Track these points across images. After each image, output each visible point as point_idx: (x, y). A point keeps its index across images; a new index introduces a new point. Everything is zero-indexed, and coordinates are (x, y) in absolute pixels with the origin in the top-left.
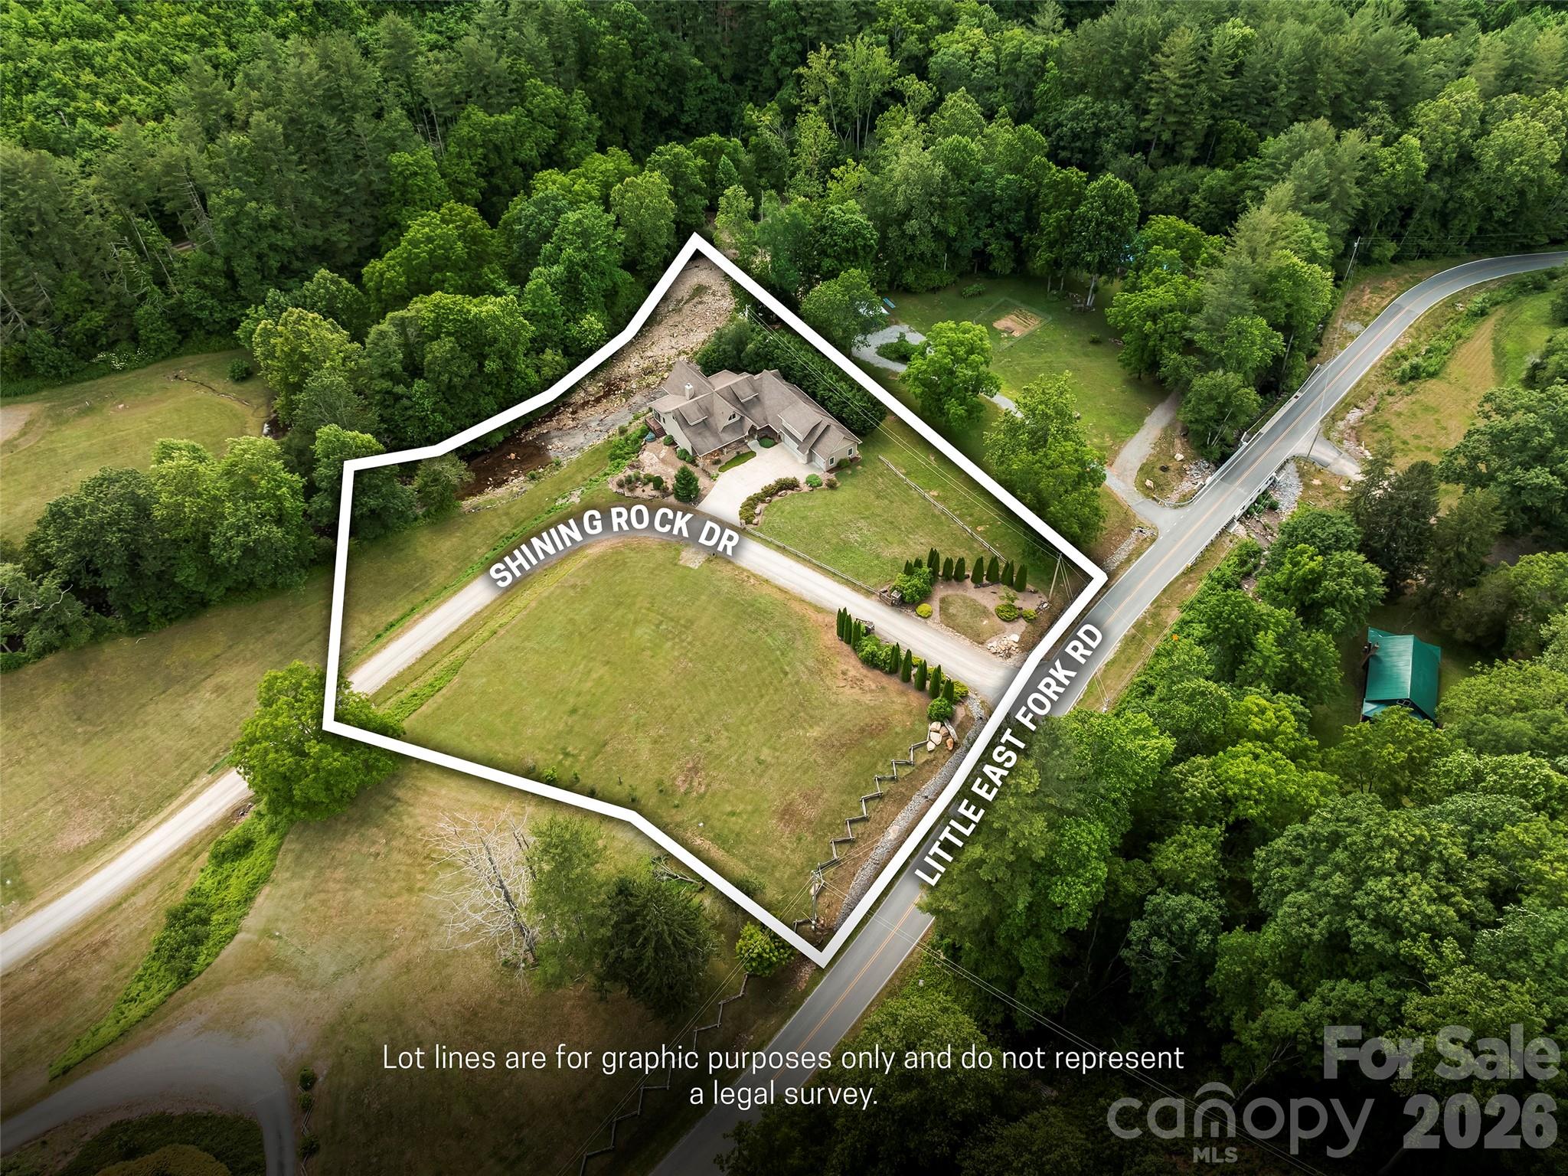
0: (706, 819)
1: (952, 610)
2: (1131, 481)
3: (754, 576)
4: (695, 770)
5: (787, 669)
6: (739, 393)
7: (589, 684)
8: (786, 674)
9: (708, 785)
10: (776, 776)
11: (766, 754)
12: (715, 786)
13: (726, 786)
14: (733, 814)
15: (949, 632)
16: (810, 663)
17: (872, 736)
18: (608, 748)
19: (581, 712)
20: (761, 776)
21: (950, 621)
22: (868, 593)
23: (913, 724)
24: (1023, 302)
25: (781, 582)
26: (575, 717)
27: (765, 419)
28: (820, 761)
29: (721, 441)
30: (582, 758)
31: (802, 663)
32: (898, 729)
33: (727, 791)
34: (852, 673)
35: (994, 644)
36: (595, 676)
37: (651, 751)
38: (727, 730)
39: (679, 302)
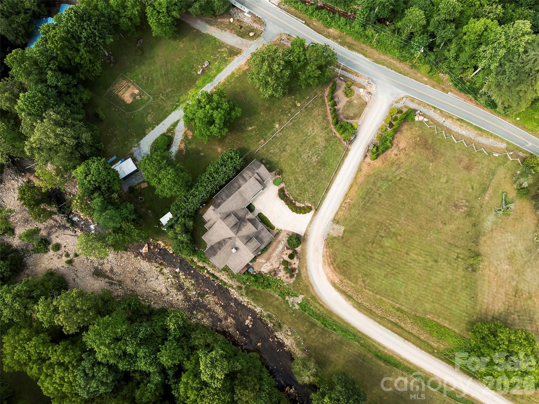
0: (476, 197)
1: (352, 115)
2: (250, 42)
3: (344, 200)
4: (456, 206)
5: (398, 178)
6: (233, 223)
7: (420, 258)
8: (401, 178)
9: (462, 199)
10: (452, 174)
11: (443, 180)
12: (461, 196)
13: (461, 192)
14: (472, 188)
15: (363, 116)
16: (394, 169)
17: (426, 141)
18: (452, 242)
19: (436, 258)
20: (454, 180)
21: (357, 116)
22: (348, 150)
23: (416, 127)
25: (346, 188)
26: (439, 259)
27: (243, 209)
28: (442, 159)
29: (263, 229)
30: (458, 251)
31: (394, 172)
32: (421, 132)
33: (463, 191)
34: (395, 152)
35: (367, 98)
36: (415, 257)
37: (450, 224)
38: (434, 197)
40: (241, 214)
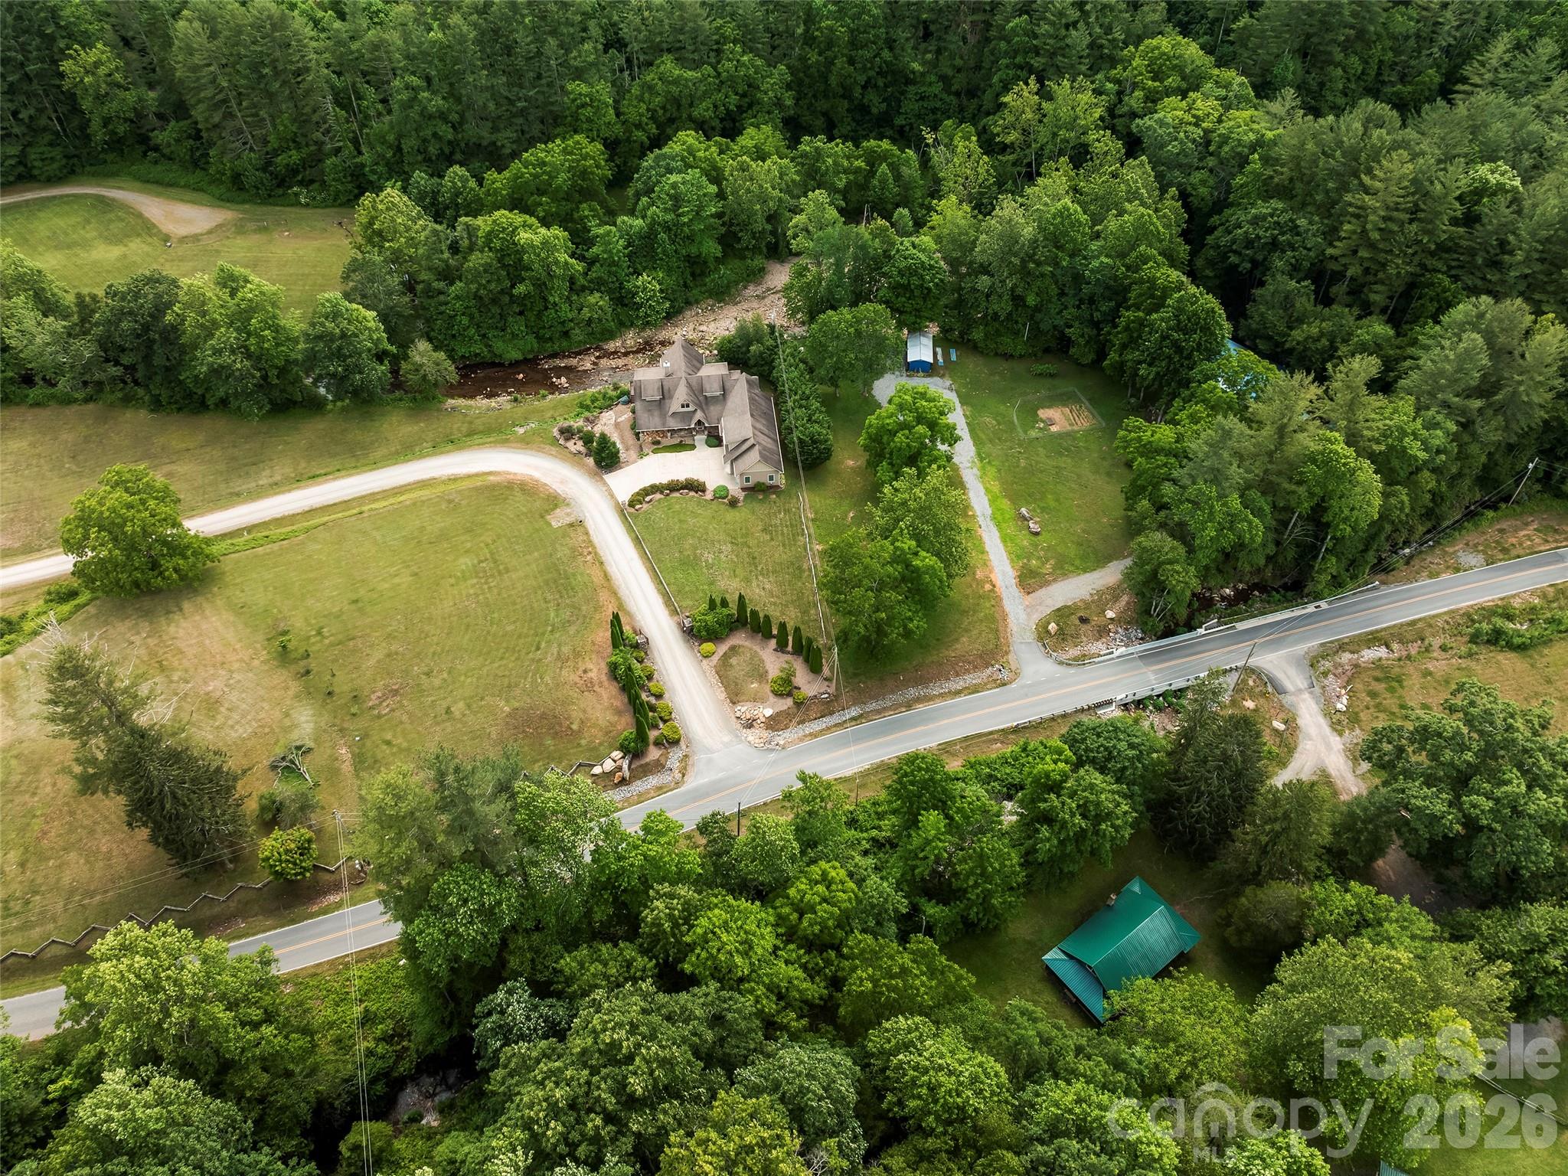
0: (365, 736)
1: (734, 661)
2: (1036, 617)
3: (596, 554)
4: (395, 692)
5: (543, 645)
6: (707, 386)
7: (387, 586)
8: (538, 648)
9: (393, 710)
10: (449, 730)
11: (458, 708)
12: (397, 714)
13: (405, 718)
14: (388, 743)
15: (714, 679)
16: (566, 649)
17: (555, 735)
18: (351, 643)
19: (360, 605)
20: (438, 724)
21: (723, 671)
22: (674, 612)
23: (601, 744)
24: (1090, 400)
25: (613, 570)
26: (353, 607)
28: (494, 736)
29: (664, 425)
30: (327, 641)
31: (559, 645)
32: (583, 742)
33: (401, 723)
34: (592, 675)
35: (744, 709)
36: (397, 580)
37: (379, 661)
38: (449, 673)
39: (769, 289)
40: (714, 410)
